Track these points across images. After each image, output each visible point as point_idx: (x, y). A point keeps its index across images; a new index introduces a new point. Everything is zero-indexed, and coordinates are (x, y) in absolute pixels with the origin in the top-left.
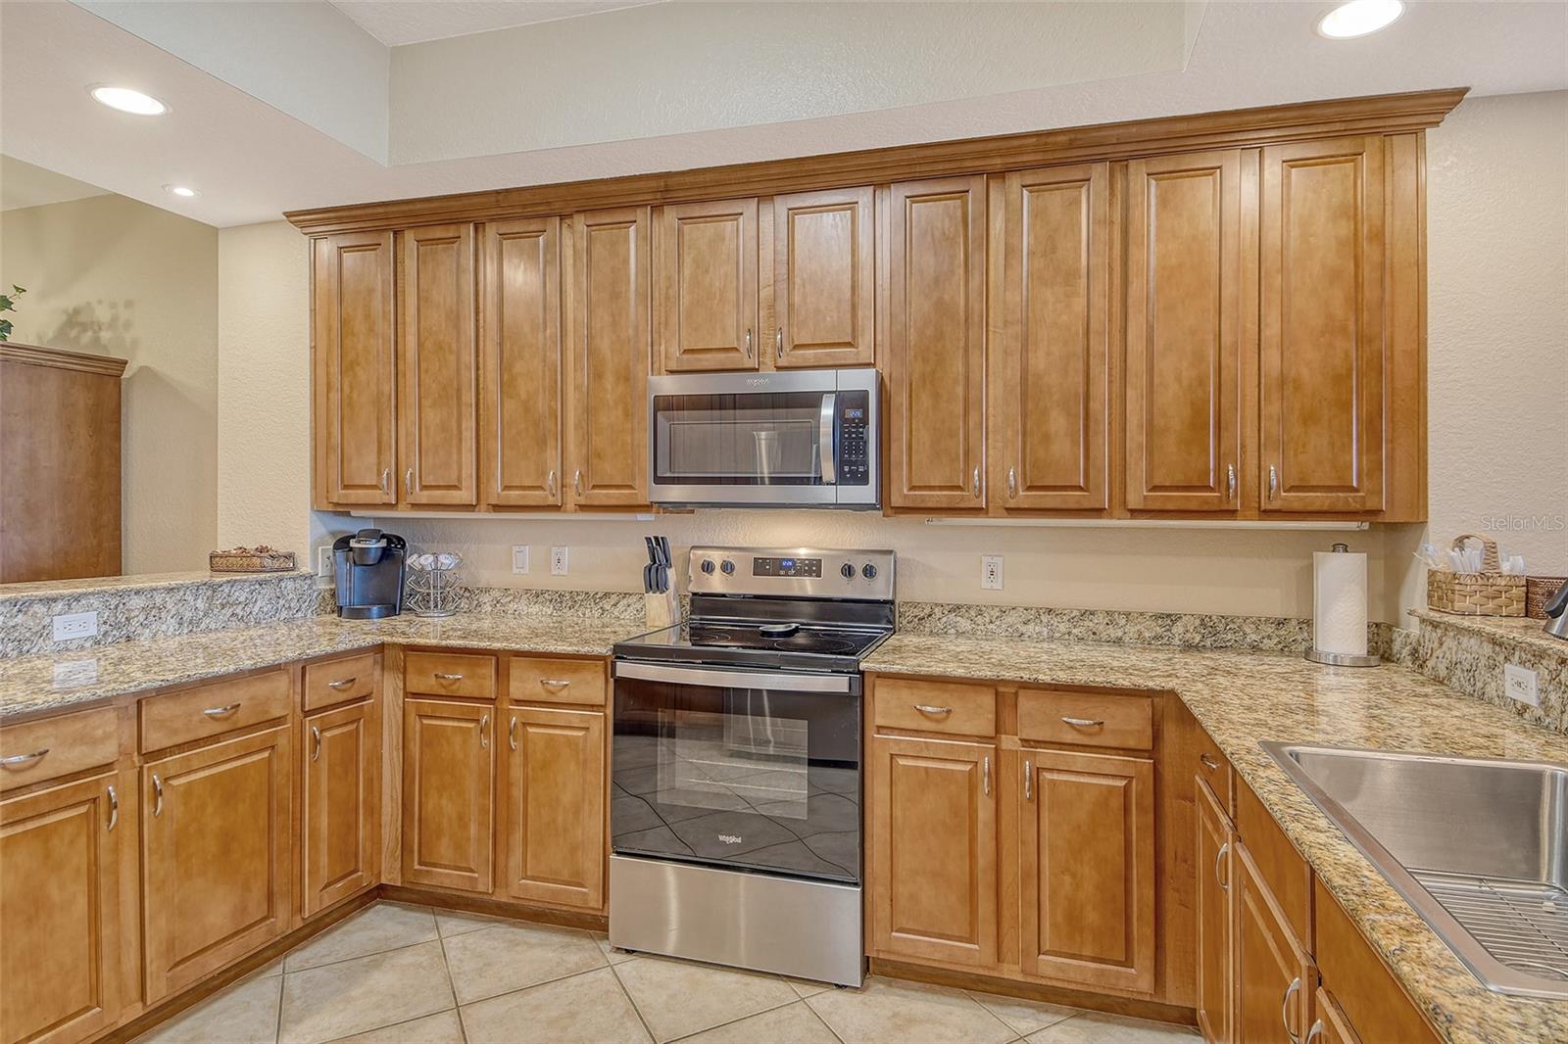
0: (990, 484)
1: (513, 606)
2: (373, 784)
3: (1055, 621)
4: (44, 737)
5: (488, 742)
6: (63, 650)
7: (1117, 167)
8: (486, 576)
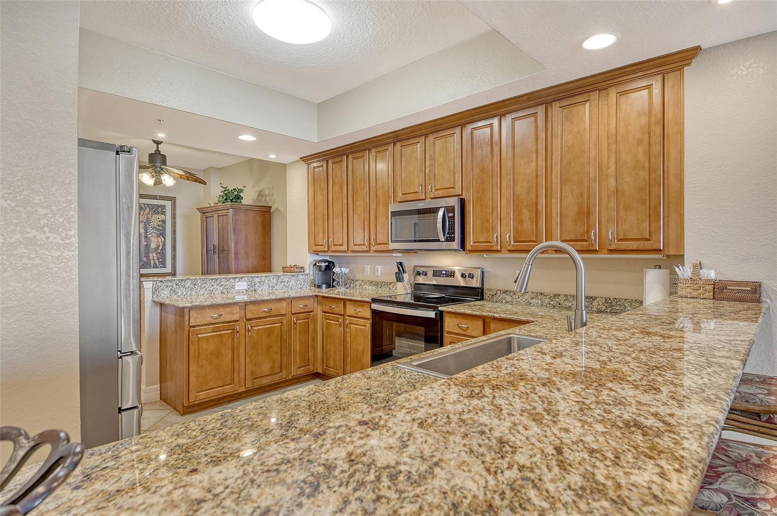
0: (502, 240)
1: (365, 286)
2: (314, 339)
3: (543, 298)
4: (222, 311)
5: (342, 329)
6: (238, 292)
7: (549, 105)
8: (358, 276)
